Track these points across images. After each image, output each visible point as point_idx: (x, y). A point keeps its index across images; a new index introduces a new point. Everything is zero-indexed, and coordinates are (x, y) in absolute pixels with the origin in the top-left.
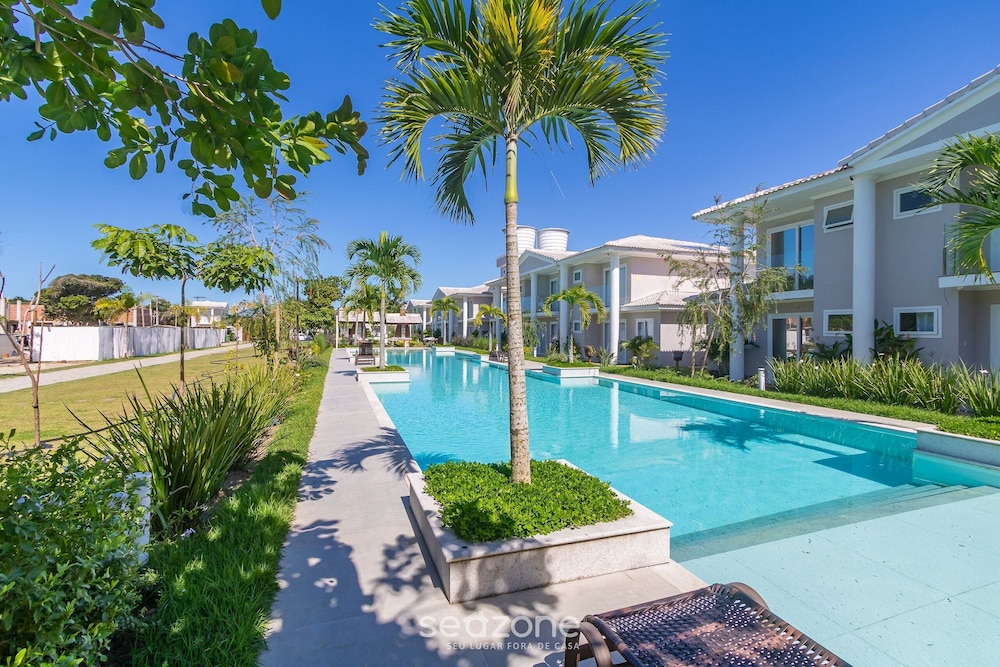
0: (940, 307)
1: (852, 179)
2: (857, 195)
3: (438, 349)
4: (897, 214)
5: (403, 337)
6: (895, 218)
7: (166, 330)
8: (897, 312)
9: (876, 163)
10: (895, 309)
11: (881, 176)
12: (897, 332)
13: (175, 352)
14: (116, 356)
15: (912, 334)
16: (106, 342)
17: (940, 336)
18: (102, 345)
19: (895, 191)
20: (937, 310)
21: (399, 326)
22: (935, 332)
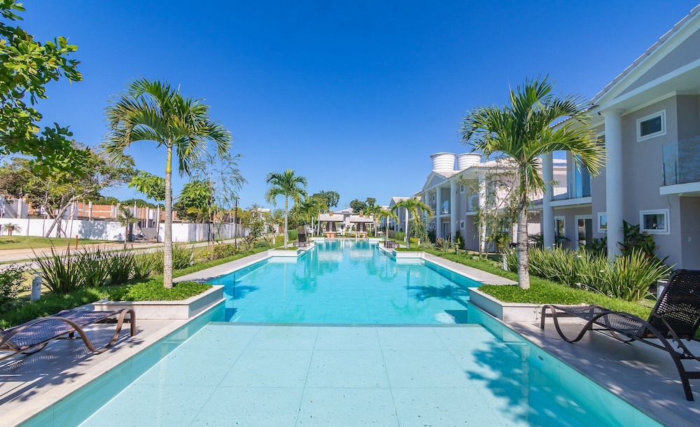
0: (668, 210)
1: (600, 114)
2: (607, 127)
3: (370, 239)
4: (640, 139)
5: (361, 232)
6: (638, 141)
7: (227, 226)
8: (642, 213)
9: (613, 101)
10: (640, 211)
11: (625, 110)
12: (642, 230)
13: (232, 238)
14: (197, 240)
15: (650, 232)
16: (192, 232)
17: (669, 233)
18: (190, 234)
19: (637, 120)
20: (665, 211)
21: (359, 224)
22: (665, 230)
